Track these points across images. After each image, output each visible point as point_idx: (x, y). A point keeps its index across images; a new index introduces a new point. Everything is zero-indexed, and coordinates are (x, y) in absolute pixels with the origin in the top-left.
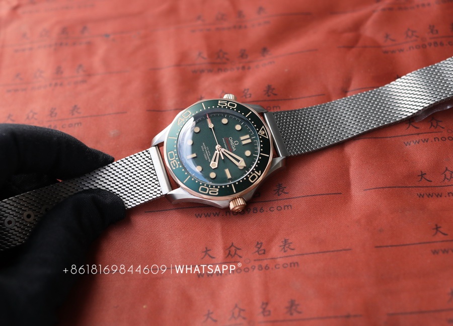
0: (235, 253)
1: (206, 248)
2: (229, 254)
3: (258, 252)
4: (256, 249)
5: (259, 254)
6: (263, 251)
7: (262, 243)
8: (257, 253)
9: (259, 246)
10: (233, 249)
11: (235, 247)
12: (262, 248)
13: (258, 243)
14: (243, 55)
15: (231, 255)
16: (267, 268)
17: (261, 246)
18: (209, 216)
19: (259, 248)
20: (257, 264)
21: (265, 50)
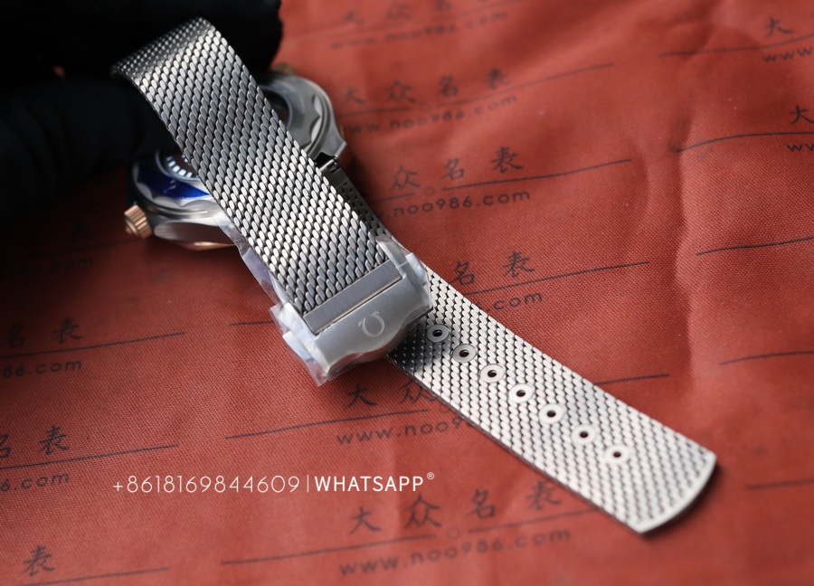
0: (426, 518)
1: (361, 509)
2: (413, 518)
3: (478, 512)
4: (474, 506)
5: (480, 516)
6: (489, 511)
7: (486, 493)
8: (475, 516)
9: (480, 499)
10: (422, 507)
11: (426, 504)
12: (488, 503)
13: (478, 494)
14: (447, 87)
15: (417, 522)
16: (497, 546)
17: (484, 500)
18: (369, 439)
19: (480, 504)
20: (474, 539)
21: (495, 75)
